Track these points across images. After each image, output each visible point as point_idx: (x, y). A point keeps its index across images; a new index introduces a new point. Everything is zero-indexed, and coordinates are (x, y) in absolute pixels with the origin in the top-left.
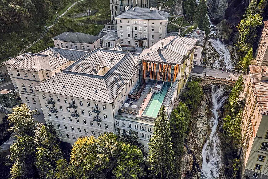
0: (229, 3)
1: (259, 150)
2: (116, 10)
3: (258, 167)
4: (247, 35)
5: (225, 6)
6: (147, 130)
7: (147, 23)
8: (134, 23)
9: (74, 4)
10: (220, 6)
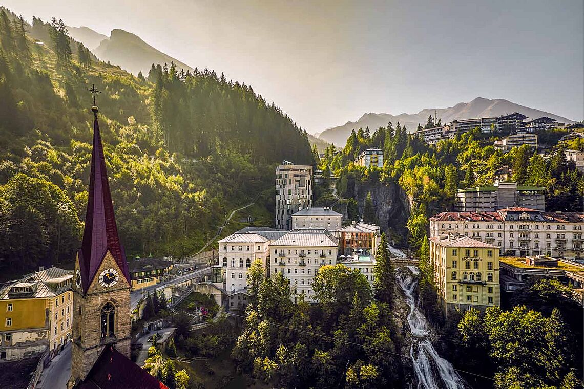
0: (390, 214)
1: (452, 281)
2: (283, 214)
3: (455, 297)
4: (417, 231)
5: (386, 217)
6: (365, 270)
7: (323, 219)
8: (310, 219)
9: (234, 212)
10: (380, 218)
